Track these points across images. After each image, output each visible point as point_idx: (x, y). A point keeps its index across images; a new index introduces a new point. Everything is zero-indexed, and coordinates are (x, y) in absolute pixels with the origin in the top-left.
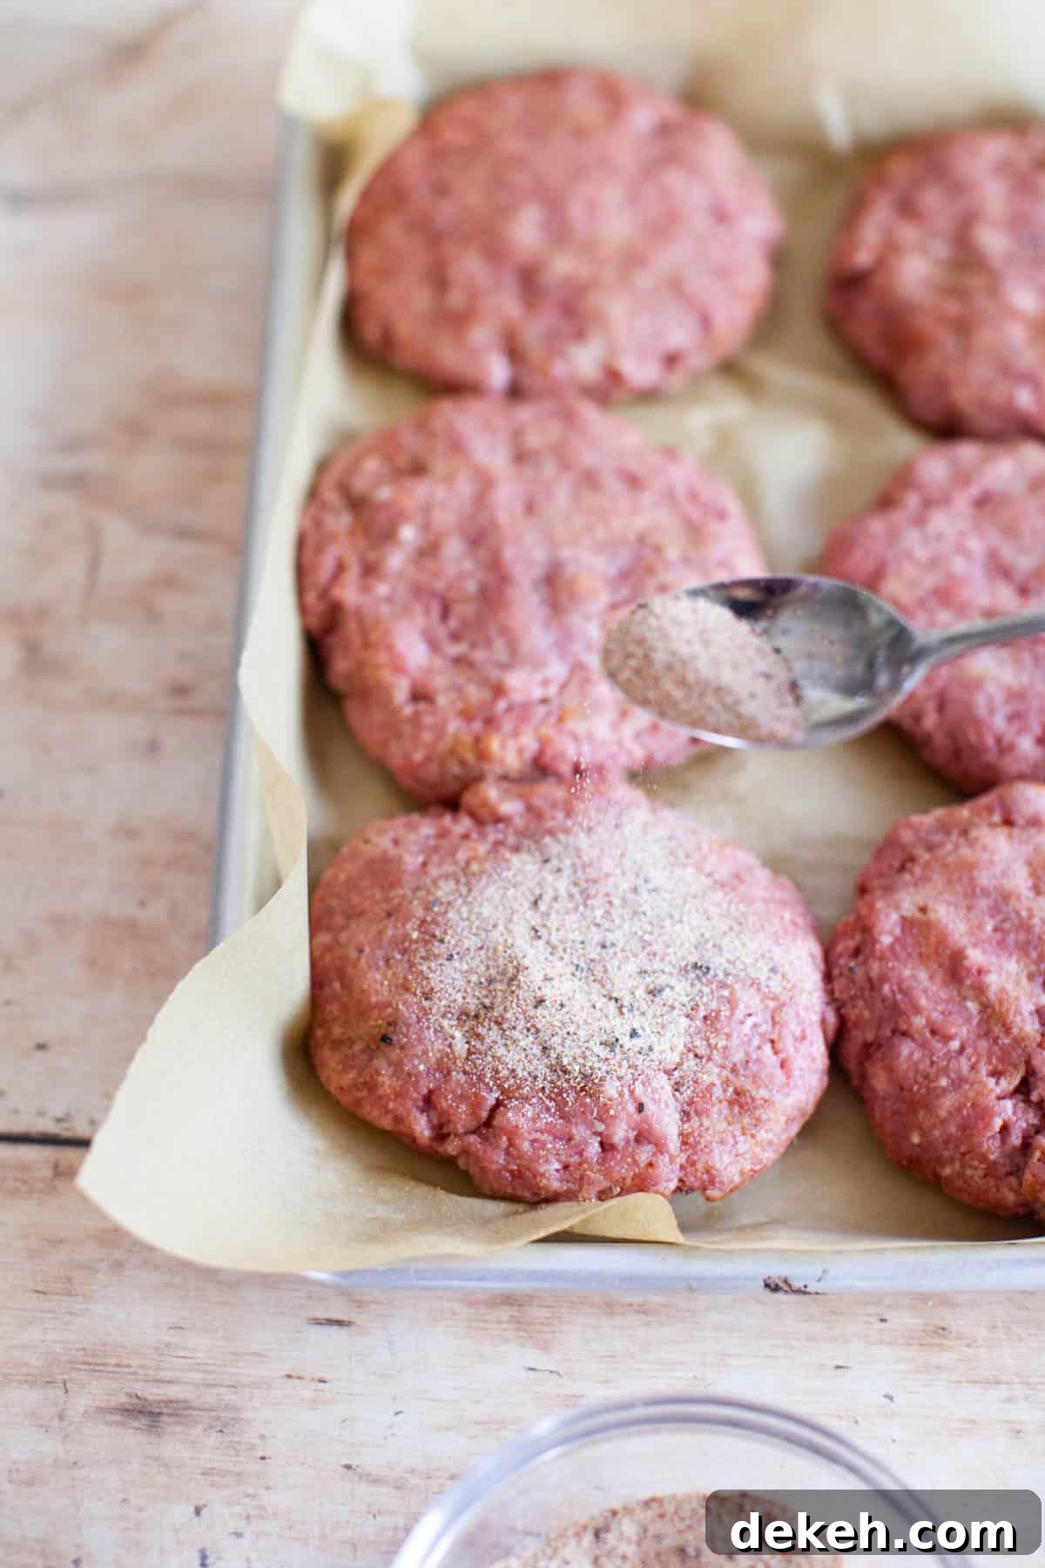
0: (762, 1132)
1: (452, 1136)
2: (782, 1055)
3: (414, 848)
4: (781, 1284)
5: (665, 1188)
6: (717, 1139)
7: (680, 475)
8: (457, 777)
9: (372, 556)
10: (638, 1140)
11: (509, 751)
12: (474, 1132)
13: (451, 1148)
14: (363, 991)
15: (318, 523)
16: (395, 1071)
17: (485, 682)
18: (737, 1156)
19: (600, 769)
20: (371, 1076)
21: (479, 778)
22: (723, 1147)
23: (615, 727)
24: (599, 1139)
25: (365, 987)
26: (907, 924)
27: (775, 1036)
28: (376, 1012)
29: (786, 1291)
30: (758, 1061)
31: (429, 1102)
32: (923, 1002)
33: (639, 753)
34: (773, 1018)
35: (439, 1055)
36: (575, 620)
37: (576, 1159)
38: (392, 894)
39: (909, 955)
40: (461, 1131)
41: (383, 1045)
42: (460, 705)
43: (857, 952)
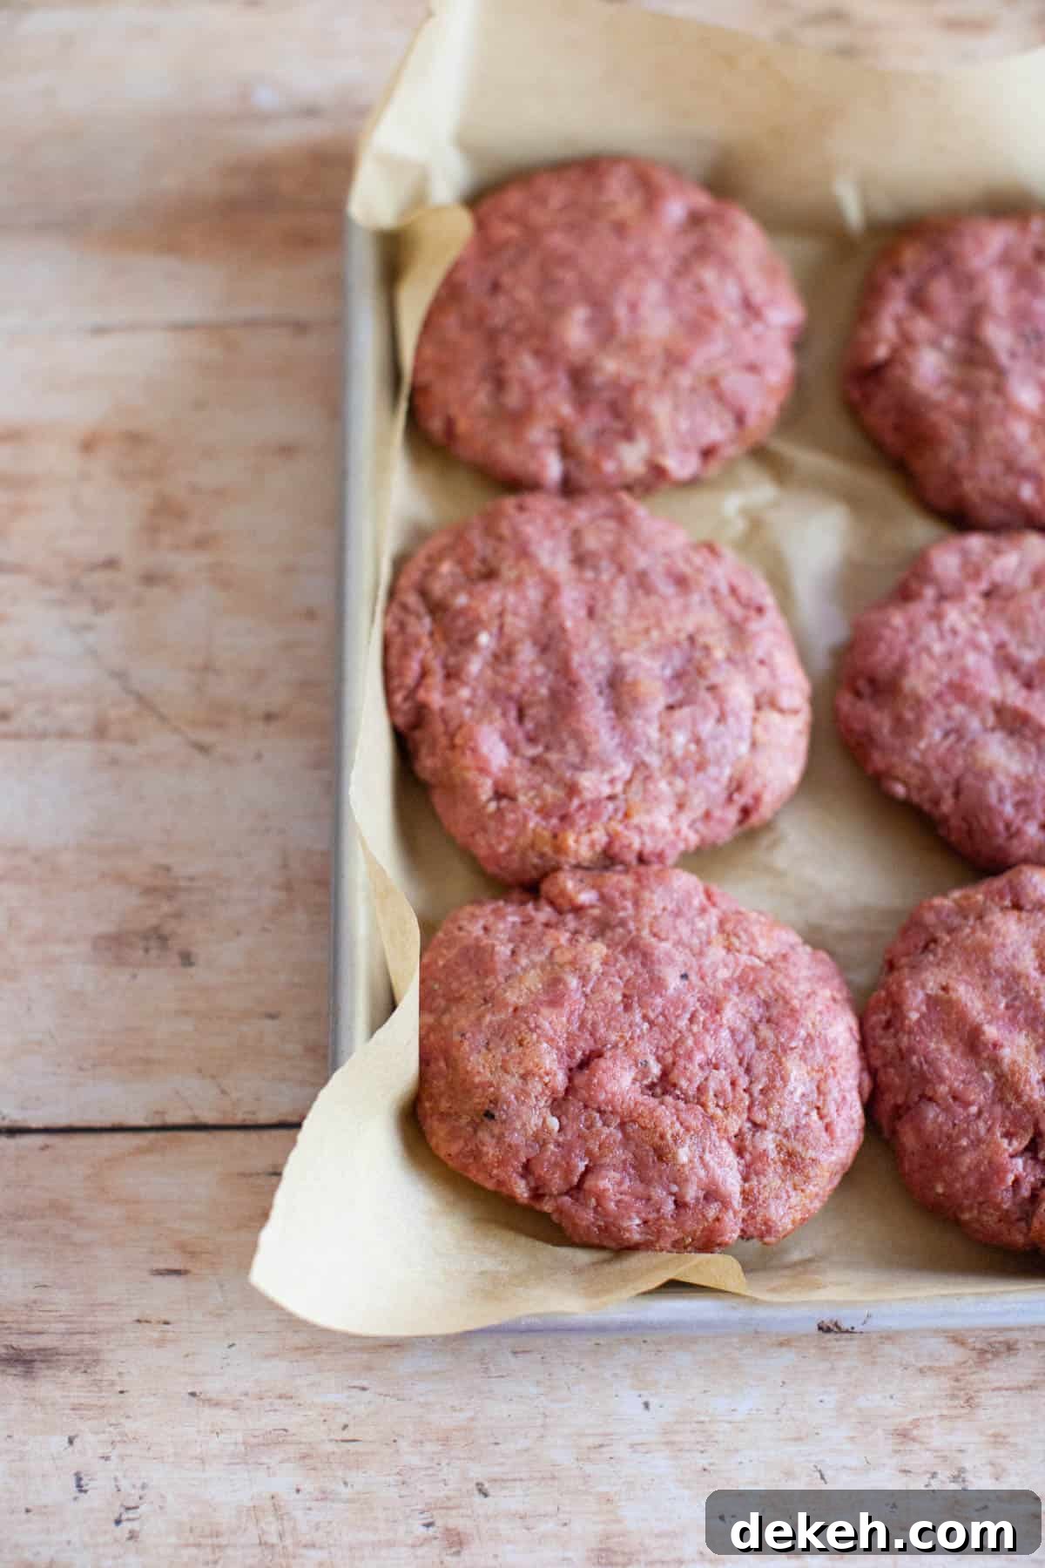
0: (811, 1187)
1: (547, 1198)
2: (827, 1120)
3: (504, 936)
4: (831, 1327)
5: (730, 1238)
6: (773, 1195)
7: (722, 572)
8: (535, 867)
9: (452, 660)
10: (706, 1198)
11: (581, 844)
12: (567, 1193)
13: (547, 1207)
14: (467, 1072)
15: (402, 626)
16: (498, 1143)
17: (560, 782)
18: (790, 1208)
19: (660, 856)
20: (477, 1146)
21: (557, 868)
22: (778, 1201)
23: (672, 818)
24: (673, 1198)
25: (469, 1068)
26: (932, 1001)
27: (820, 1104)
28: (480, 1090)
29: (836, 1332)
30: (807, 1126)
31: (527, 1169)
32: (947, 1072)
33: (694, 839)
34: (818, 1088)
35: (535, 1129)
36: (638, 723)
37: (653, 1216)
38: (487, 982)
39: (934, 1030)
40: (556, 1192)
41: (486, 1120)
42: (538, 802)
43: (888, 1025)
